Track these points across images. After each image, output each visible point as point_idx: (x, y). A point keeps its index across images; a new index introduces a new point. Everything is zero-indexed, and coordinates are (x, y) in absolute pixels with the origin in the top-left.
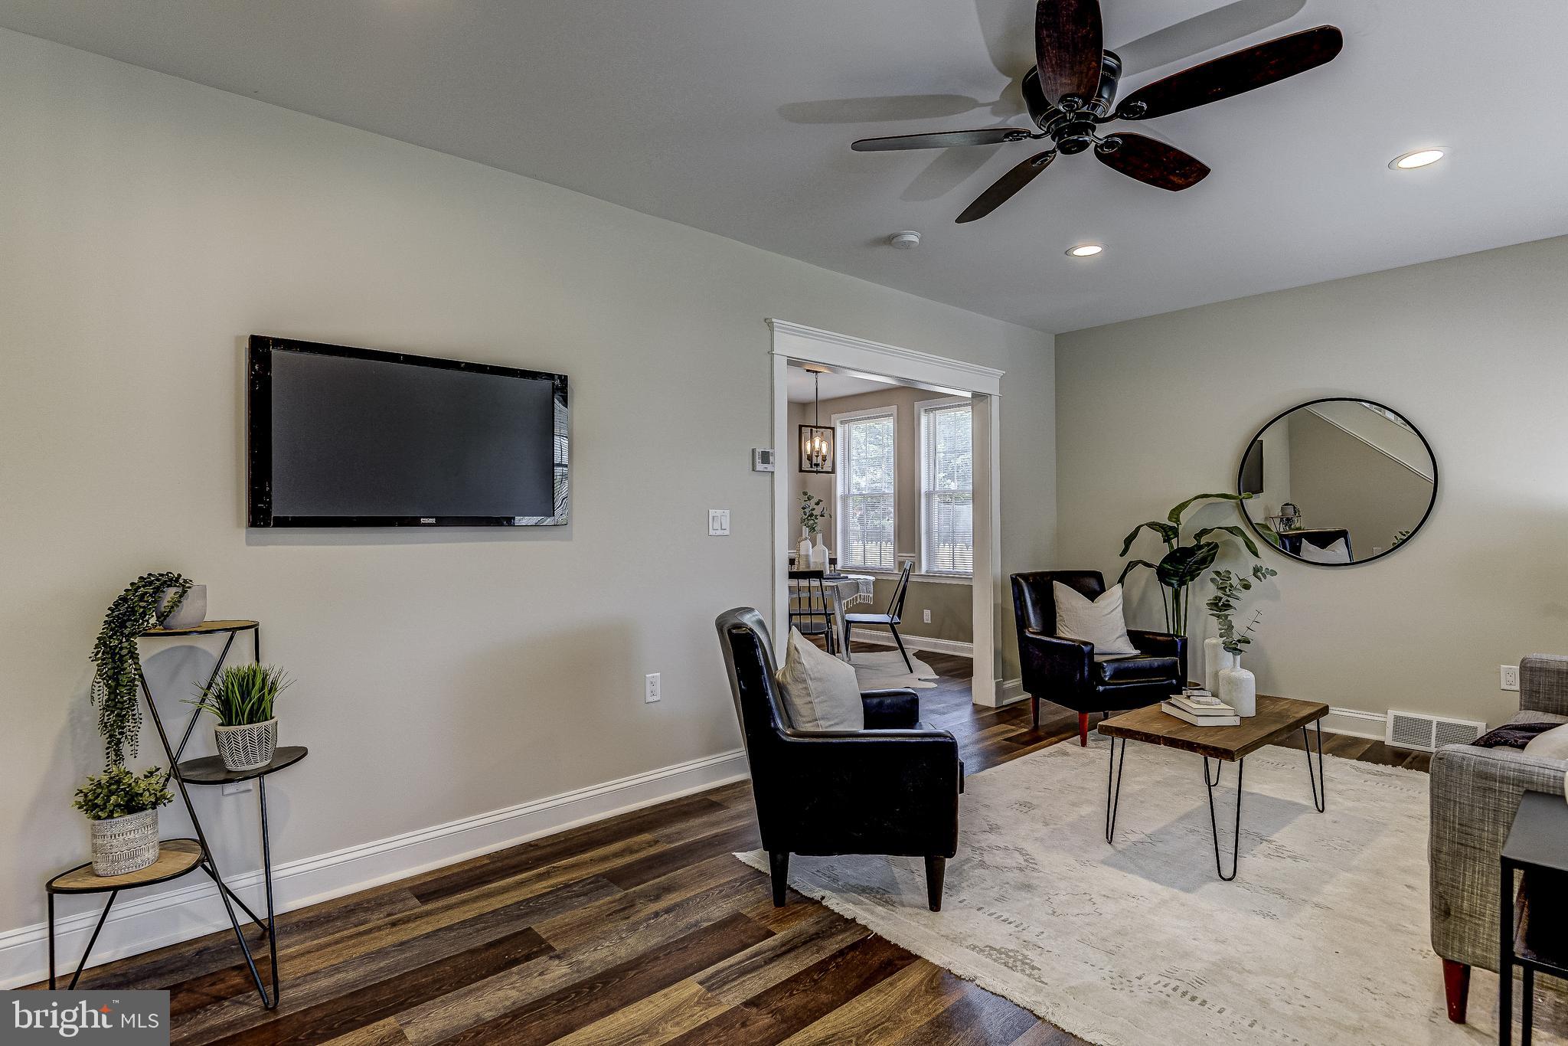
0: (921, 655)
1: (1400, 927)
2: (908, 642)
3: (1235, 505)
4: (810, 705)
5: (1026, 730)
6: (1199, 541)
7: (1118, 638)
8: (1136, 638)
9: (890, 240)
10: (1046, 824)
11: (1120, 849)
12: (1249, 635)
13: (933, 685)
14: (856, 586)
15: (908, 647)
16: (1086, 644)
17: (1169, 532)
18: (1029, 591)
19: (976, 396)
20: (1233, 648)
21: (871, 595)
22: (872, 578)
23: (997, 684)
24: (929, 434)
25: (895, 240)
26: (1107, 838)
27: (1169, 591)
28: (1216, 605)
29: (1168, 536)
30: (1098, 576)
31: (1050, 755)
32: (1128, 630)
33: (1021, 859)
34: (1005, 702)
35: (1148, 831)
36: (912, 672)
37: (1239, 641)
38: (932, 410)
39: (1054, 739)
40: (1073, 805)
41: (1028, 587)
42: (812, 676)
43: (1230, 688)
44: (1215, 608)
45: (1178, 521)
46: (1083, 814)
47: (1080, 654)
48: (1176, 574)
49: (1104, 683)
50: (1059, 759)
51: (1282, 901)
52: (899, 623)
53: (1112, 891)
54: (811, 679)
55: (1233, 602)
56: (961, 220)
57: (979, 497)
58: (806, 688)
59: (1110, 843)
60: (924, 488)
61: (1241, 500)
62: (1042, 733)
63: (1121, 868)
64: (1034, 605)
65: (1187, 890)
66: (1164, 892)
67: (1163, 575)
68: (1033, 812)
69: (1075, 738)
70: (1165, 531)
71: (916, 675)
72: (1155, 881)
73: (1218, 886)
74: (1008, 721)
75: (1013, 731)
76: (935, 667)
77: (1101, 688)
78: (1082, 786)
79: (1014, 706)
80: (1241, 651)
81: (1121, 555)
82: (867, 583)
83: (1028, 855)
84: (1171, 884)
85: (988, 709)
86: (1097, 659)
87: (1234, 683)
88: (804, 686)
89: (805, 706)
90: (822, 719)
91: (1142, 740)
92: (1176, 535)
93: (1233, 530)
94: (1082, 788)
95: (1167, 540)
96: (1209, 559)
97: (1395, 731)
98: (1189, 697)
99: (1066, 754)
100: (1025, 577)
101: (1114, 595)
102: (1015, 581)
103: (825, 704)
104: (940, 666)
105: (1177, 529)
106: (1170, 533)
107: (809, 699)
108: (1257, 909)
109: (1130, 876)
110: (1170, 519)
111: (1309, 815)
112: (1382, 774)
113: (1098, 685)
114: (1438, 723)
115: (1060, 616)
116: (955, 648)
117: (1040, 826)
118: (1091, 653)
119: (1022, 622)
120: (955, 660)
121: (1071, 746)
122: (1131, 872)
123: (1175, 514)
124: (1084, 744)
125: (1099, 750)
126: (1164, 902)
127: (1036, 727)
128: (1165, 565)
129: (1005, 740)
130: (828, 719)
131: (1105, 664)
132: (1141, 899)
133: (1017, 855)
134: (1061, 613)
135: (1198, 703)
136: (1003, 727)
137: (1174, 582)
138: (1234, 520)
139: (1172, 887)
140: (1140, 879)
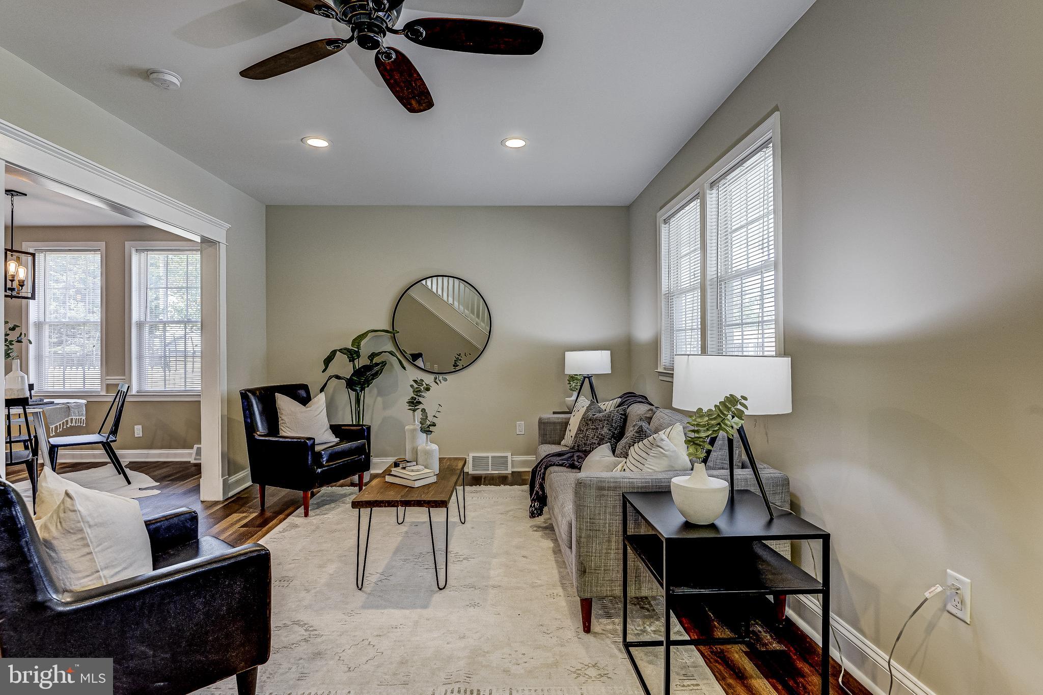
0: (138, 467)
1: (534, 584)
2: (124, 456)
3: (390, 337)
4: (89, 557)
5: (254, 515)
6: (371, 361)
7: (325, 431)
8: (336, 429)
9: (147, 74)
10: (308, 591)
11: (369, 592)
12: (435, 420)
13: (156, 492)
14: (68, 409)
15: (124, 460)
16: (309, 439)
17: (352, 355)
18: (256, 402)
19: (205, 241)
20: (427, 429)
21: (84, 418)
22: (84, 401)
23: (224, 481)
24: (140, 271)
25: (155, 75)
26: (358, 587)
27: (353, 394)
28: (412, 403)
29: (353, 357)
30: (305, 387)
31: (284, 530)
32: (330, 425)
33: (301, 631)
34: (230, 494)
35: (380, 571)
36: (129, 483)
37: (430, 425)
38: (144, 250)
39: (281, 516)
40: (320, 567)
41: (255, 399)
42: (92, 523)
43: (426, 457)
44: (412, 405)
45: (359, 347)
46: (331, 572)
47: (304, 447)
48: (359, 383)
49: (321, 466)
50: (293, 532)
51: (476, 591)
52: (115, 441)
53: (380, 629)
54: (90, 526)
55: (421, 399)
56: (245, 73)
57: (207, 326)
58: (83, 539)
59: (360, 589)
60: (135, 317)
61: (394, 335)
62: (268, 514)
63: (377, 607)
64: (261, 414)
65: (425, 607)
66: (414, 614)
67: (350, 384)
68: (292, 584)
69: (297, 511)
70: (351, 355)
71: (135, 485)
72: (403, 608)
73: (438, 596)
74: (238, 510)
75: (246, 517)
76: (152, 474)
77: (319, 470)
78: (319, 549)
79: (238, 496)
80: (431, 432)
81: (323, 372)
82: (78, 406)
83: (305, 624)
84: (413, 606)
85: (216, 503)
86: (318, 448)
87: (428, 453)
88: (80, 536)
89: (83, 558)
90: (106, 568)
91: (385, 506)
92: (359, 356)
93: (391, 353)
94: (320, 551)
95: (352, 360)
96: (379, 372)
97: (473, 466)
98: (404, 468)
99: (296, 526)
100: (253, 391)
101: (320, 401)
102: (244, 396)
103: (109, 550)
104: (156, 473)
105: (358, 351)
106: (354, 355)
107: (86, 550)
108: (468, 603)
109: (386, 611)
110: (353, 345)
111: (459, 527)
112: (476, 492)
113: (317, 468)
114: (493, 457)
115: (282, 420)
116: (168, 455)
117: (303, 594)
118: (313, 445)
119: (250, 428)
120: (169, 466)
121: (296, 519)
122: (385, 608)
123: (357, 341)
124: (306, 515)
125: (318, 517)
126: (416, 623)
127: (263, 511)
128: (353, 378)
129: (242, 527)
130: (114, 566)
131: (323, 452)
132: (401, 626)
133: (296, 628)
134: (283, 417)
135: (413, 471)
136: (235, 517)
137: (357, 388)
138: (390, 347)
139: (416, 608)
140: (393, 611)
